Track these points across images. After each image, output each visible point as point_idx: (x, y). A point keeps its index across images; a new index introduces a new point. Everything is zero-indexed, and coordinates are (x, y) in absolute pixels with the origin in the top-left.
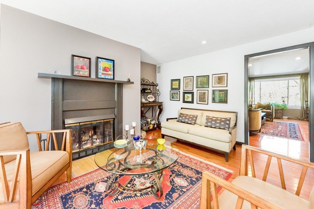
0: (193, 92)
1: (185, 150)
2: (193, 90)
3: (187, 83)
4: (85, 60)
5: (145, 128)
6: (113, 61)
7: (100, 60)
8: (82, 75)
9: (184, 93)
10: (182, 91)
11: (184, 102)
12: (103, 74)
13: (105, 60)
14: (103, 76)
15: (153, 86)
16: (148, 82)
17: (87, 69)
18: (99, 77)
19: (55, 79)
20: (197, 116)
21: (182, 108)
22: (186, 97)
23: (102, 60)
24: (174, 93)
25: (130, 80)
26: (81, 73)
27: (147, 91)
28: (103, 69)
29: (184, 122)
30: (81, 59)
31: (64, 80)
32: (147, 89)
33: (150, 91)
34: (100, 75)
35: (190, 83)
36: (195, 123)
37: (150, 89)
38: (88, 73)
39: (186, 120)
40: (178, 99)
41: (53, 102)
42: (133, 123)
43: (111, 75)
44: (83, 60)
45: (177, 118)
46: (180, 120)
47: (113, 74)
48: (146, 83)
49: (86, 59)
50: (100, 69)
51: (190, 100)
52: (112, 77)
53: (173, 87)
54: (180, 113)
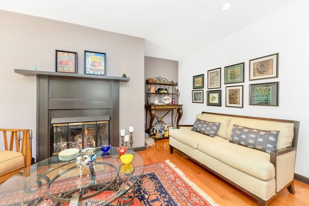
0: (220, 90)
1: (192, 174)
2: (220, 88)
3: (212, 79)
4: (69, 55)
5: (159, 135)
6: (105, 54)
7: (88, 54)
8: (67, 71)
9: (209, 92)
10: (205, 90)
11: (209, 104)
12: (91, 69)
13: (95, 54)
14: (91, 72)
15: (173, 85)
16: (166, 82)
17: (72, 64)
18: (87, 73)
19: (40, 76)
20: (220, 124)
21: (203, 113)
22: (212, 98)
23: (90, 54)
24: (197, 93)
25: (125, 75)
26: (66, 69)
27: (162, 92)
28: (91, 64)
29: (200, 132)
30: (66, 54)
31: (50, 77)
32: (162, 89)
33: (166, 92)
34: (89, 71)
35: (216, 78)
36: (215, 135)
37: (166, 89)
38: (74, 69)
39: (203, 129)
40: (201, 100)
41: (38, 100)
42: (130, 127)
43: (101, 70)
44: (67, 55)
45: (192, 126)
46: (195, 128)
47: (104, 69)
48: (163, 83)
49: (71, 54)
50: (88, 64)
51: (216, 101)
52: (103, 73)
53: (196, 85)
54: (197, 119)
